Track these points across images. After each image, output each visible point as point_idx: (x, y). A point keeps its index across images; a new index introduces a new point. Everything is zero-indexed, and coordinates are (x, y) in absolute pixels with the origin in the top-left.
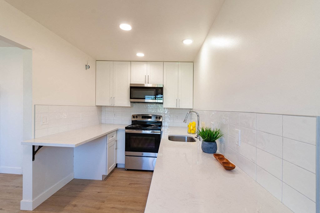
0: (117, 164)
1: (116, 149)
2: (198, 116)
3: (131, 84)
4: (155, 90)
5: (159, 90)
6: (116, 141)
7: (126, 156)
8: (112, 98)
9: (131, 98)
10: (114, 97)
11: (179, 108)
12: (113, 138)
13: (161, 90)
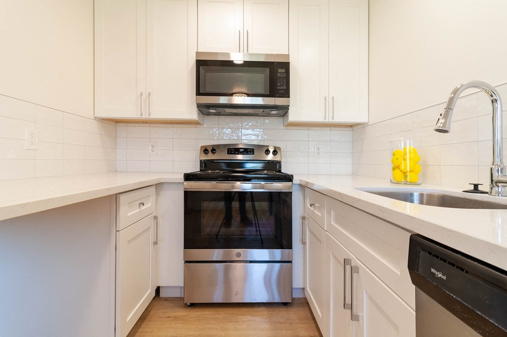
0: (158, 290)
1: (156, 243)
2: (494, 101)
3: (197, 53)
4: (268, 70)
5: (280, 70)
6: (156, 218)
7: (187, 262)
8: (144, 95)
9: (199, 93)
10: (149, 93)
11: (331, 120)
12: (143, 208)
13: (283, 71)
